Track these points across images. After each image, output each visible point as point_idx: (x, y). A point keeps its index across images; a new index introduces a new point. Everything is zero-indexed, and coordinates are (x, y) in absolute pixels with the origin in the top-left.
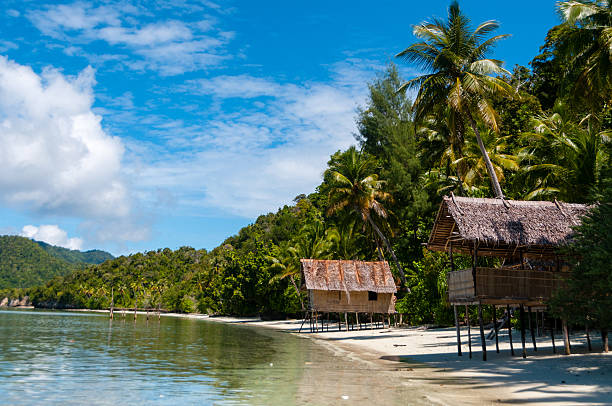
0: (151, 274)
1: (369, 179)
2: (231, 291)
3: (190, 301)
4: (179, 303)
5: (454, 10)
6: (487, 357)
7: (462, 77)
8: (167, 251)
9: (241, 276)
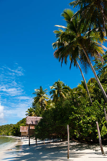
0: (5, 129)
1: (33, 112)
2: (14, 132)
3: (10, 133)
4: (8, 134)
5: (41, 87)
6: (30, 145)
7: (42, 97)
8: (8, 125)
9: (15, 129)
